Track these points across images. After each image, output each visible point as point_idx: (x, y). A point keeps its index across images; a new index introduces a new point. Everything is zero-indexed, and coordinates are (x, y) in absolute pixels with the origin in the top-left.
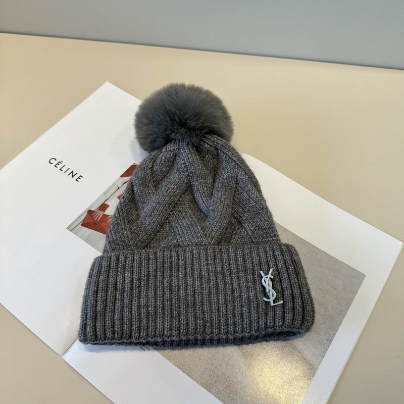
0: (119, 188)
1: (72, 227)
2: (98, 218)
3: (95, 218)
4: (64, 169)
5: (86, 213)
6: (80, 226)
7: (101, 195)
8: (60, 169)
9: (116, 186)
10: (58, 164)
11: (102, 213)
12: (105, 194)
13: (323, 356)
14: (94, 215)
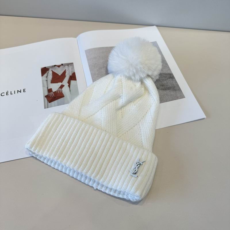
0: (47, 80)
1: (46, 106)
2: (53, 95)
3: (51, 96)
4: (13, 93)
5: (46, 98)
6: (49, 104)
7: (43, 88)
8: (11, 94)
9: (45, 81)
10: (7, 93)
11: (52, 93)
12: (43, 86)
13: (170, 69)
14: (50, 96)
